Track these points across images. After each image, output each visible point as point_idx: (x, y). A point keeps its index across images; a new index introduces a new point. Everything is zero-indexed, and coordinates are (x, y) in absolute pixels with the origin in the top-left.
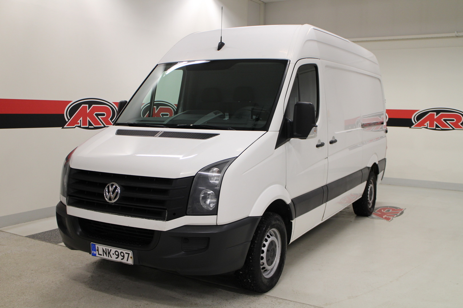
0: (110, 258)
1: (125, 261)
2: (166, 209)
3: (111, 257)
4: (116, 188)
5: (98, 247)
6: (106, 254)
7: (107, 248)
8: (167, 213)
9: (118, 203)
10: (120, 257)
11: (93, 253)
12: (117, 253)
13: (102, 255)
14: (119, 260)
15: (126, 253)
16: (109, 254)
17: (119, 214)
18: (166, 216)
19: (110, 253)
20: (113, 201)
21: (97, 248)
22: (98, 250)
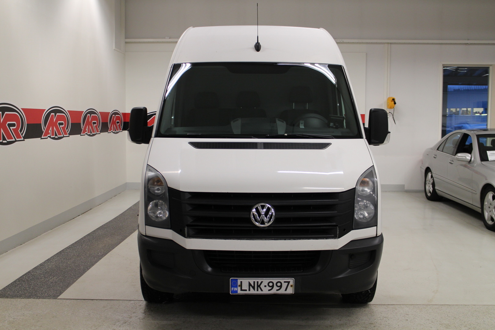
0: (259, 292)
1: (282, 291)
2: (337, 226)
3: (262, 290)
4: (269, 209)
5: (241, 282)
6: (254, 288)
7: (256, 281)
8: (338, 230)
9: (272, 226)
10: (275, 288)
11: (233, 290)
12: (271, 284)
13: (248, 290)
14: (274, 291)
15: (285, 282)
16: (259, 288)
17: (276, 239)
18: (338, 233)
19: (261, 286)
20: (267, 225)
21: (239, 283)
22: (241, 286)
